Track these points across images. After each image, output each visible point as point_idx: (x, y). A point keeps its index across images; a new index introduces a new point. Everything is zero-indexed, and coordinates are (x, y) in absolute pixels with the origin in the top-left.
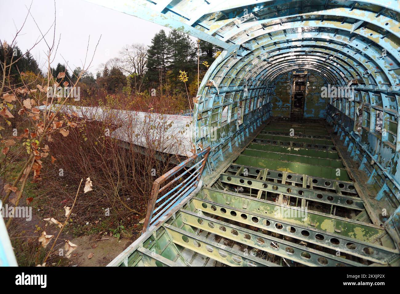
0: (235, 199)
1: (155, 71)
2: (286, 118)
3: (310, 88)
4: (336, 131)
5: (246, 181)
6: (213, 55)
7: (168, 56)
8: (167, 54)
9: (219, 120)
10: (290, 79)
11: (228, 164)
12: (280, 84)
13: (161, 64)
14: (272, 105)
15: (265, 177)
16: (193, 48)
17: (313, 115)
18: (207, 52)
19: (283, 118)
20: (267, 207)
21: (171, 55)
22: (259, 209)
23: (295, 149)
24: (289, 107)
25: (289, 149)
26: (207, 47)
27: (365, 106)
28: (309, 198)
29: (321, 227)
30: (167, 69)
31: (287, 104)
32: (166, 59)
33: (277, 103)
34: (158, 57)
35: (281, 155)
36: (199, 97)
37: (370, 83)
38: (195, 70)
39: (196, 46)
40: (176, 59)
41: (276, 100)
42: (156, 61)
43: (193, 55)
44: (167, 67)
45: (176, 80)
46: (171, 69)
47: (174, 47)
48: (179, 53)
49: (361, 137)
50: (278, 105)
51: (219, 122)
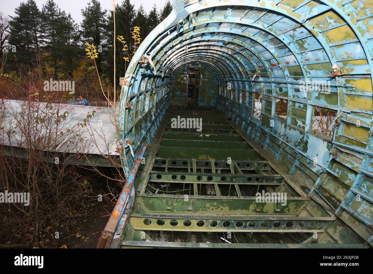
0: (177, 201)
1: (24, 50)
2: (184, 107)
3: (203, 80)
4: (229, 116)
5: (179, 177)
6: (101, 42)
7: (43, 34)
8: (40, 31)
9: (139, 108)
10: (187, 71)
11: (152, 159)
12: (178, 75)
13: (33, 43)
14: (172, 94)
15: (195, 167)
16: (77, 31)
17: (206, 104)
18: (93, 37)
19: (181, 107)
20: (214, 202)
21: (47, 34)
22: (205, 207)
23: (206, 135)
24: (186, 97)
25: (200, 136)
26: (93, 32)
27: (265, 96)
28: (240, 182)
29: (264, 211)
30: (41, 50)
31: (184, 94)
32: (39, 37)
33: (175, 93)
34: (27, 33)
35: (198, 142)
36: (129, 77)
37: (272, 76)
38: (79, 56)
39: (81, 29)
40: (54, 39)
41: (175, 90)
42: (24, 37)
43: (77, 38)
44: (42, 47)
45: (55, 64)
46: (48, 51)
47: (50, 24)
48: (58, 33)
49: (261, 121)
50: (176, 94)
51: (139, 111)
